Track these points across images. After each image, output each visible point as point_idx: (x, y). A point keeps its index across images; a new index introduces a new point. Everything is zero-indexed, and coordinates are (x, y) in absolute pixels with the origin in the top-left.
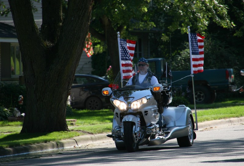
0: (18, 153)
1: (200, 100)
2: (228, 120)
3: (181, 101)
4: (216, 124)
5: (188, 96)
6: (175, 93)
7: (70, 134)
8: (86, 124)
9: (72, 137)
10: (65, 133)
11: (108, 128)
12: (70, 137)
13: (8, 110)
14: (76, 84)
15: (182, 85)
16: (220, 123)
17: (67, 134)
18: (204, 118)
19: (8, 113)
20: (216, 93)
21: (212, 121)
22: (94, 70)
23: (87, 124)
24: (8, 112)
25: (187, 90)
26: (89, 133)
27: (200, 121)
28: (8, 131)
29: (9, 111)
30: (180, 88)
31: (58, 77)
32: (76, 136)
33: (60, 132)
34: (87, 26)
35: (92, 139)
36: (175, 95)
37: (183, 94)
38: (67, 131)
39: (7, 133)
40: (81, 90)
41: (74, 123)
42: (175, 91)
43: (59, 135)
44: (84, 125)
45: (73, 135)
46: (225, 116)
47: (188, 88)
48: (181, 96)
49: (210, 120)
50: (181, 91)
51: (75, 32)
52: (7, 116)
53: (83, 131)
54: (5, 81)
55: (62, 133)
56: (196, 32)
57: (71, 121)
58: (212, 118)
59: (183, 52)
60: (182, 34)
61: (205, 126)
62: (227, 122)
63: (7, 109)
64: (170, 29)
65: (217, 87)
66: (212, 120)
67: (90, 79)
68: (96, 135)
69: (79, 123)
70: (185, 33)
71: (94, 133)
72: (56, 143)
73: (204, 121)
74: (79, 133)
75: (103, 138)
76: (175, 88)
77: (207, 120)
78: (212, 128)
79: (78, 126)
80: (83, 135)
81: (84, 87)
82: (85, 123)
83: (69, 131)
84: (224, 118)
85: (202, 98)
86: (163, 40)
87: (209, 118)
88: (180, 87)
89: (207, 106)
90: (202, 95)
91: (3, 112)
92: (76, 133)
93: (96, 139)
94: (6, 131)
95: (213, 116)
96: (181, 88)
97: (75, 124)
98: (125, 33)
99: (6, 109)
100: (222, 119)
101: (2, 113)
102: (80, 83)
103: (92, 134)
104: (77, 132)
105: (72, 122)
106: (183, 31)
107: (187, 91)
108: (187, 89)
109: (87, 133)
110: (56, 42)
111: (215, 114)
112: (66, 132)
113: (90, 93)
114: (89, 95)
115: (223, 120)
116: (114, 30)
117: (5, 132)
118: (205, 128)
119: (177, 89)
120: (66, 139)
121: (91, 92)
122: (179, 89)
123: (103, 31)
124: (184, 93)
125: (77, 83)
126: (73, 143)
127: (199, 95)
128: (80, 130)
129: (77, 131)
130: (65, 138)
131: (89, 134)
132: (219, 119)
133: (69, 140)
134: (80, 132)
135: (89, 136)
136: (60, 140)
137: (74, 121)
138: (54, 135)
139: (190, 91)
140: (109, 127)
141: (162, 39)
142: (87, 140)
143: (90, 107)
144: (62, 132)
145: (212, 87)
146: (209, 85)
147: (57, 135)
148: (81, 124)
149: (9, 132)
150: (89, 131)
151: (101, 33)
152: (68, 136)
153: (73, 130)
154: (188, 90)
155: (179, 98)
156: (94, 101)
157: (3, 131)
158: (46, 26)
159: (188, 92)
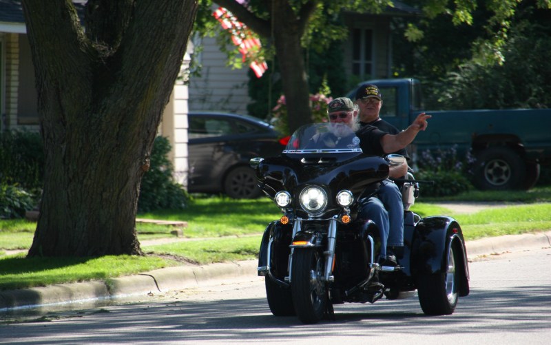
0: (8, 307)
1: (500, 180)
2: (541, 235)
3: (453, 183)
4: (511, 244)
5: (470, 171)
6: (438, 164)
7: (143, 262)
8: (209, 233)
9: (148, 270)
10: (132, 258)
11: (247, 248)
12: (141, 271)
13: (27, 194)
14: (203, 136)
15: (458, 143)
16: (521, 242)
17: (135, 263)
18: (482, 230)
19: (27, 202)
20: (538, 166)
21: (501, 237)
22: (254, 102)
23: (211, 235)
24: (29, 199)
25: (469, 157)
26: (189, 261)
27: (470, 237)
28: (17, 246)
29: (32, 197)
30: (452, 151)
31: (119, 127)
32: (156, 268)
33: (121, 256)
34: (192, 8)
35: (195, 276)
36: (439, 168)
37: (457, 165)
38: (138, 254)
39: (13, 249)
40: (217, 149)
41: (178, 229)
42: (439, 159)
43: (117, 265)
44: (204, 235)
45: (151, 265)
46: (536, 226)
47: (472, 152)
48: (454, 170)
49: (496, 236)
50: (454, 158)
51: (164, 21)
52: (25, 208)
53: (175, 257)
54: (28, 124)
55: (125, 259)
56: (490, 21)
57: (174, 225)
58: (503, 231)
59: (465, 65)
60: (455, 24)
61: (481, 248)
62: (538, 240)
63: (26, 191)
64: (428, 12)
65: (540, 151)
66: (501, 234)
67: (238, 123)
68: (205, 267)
69: (190, 232)
70: (462, 22)
71: (201, 262)
72: (105, 283)
73: (482, 236)
74: (164, 261)
75: (224, 274)
76: (439, 150)
77: (490, 234)
78: (496, 254)
79: (188, 237)
80: (174, 265)
81: (222, 144)
82: (206, 230)
83: (143, 255)
84: (533, 230)
85: (503, 177)
86: (410, 39)
87: (496, 229)
88: (452, 149)
89: (515, 195)
90: (504, 168)
91: (16, 199)
92: (159, 260)
93: (205, 276)
94: (13, 247)
95: (507, 225)
96: (455, 151)
97: (182, 234)
98: (318, 19)
99: (24, 192)
100: (526, 232)
101: (13, 200)
102: (215, 133)
103: (197, 263)
104: (160, 258)
105: (175, 229)
106: (458, 17)
107: (468, 159)
108: (469, 153)
109: (185, 262)
110: (119, 45)
111: (514, 221)
112: (135, 256)
113: (236, 158)
114: (234, 162)
115: (529, 235)
116: (293, 11)
117: (10, 248)
118: (482, 255)
119: (445, 153)
120: (130, 275)
121: (239, 156)
122: (449, 153)
123: (266, 14)
124: (461, 163)
125: (206, 133)
126: (148, 284)
127: (498, 168)
128: (169, 254)
129: (162, 255)
130: (127, 273)
131: (188, 264)
132: (520, 233)
133: (138, 277)
134: (169, 257)
135: (188, 269)
136: (117, 276)
137: (182, 225)
138: (106, 264)
139: (475, 159)
140: (250, 246)
141: (407, 37)
142: (183, 277)
143: (236, 190)
144: (126, 256)
145: (529, 151)
146: (522, 145)
147: (112, 263)
148: (198, 232)
149: (19, 249)
150: (189, 257)
151: (260, 17)
152: (137, 267)
153: (151, 253)
154: (471, 157)
155: (448, 174)
156: (245, 176)
157: (5, 247)
158: (97, 6)
159: (471, 161)
